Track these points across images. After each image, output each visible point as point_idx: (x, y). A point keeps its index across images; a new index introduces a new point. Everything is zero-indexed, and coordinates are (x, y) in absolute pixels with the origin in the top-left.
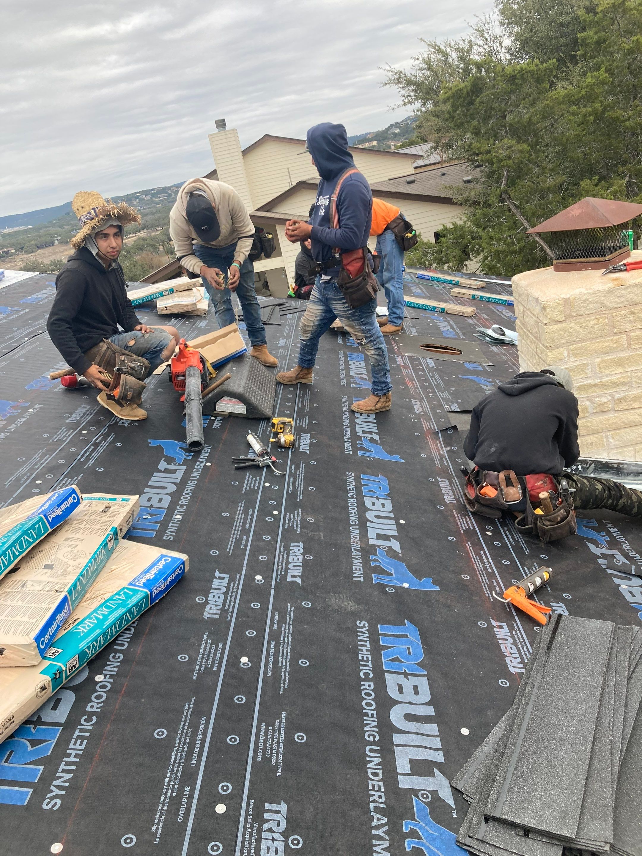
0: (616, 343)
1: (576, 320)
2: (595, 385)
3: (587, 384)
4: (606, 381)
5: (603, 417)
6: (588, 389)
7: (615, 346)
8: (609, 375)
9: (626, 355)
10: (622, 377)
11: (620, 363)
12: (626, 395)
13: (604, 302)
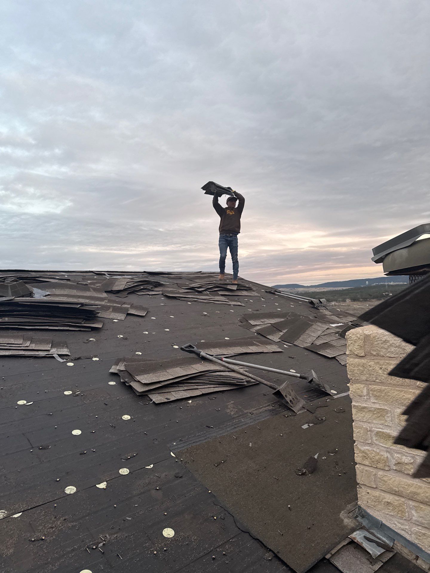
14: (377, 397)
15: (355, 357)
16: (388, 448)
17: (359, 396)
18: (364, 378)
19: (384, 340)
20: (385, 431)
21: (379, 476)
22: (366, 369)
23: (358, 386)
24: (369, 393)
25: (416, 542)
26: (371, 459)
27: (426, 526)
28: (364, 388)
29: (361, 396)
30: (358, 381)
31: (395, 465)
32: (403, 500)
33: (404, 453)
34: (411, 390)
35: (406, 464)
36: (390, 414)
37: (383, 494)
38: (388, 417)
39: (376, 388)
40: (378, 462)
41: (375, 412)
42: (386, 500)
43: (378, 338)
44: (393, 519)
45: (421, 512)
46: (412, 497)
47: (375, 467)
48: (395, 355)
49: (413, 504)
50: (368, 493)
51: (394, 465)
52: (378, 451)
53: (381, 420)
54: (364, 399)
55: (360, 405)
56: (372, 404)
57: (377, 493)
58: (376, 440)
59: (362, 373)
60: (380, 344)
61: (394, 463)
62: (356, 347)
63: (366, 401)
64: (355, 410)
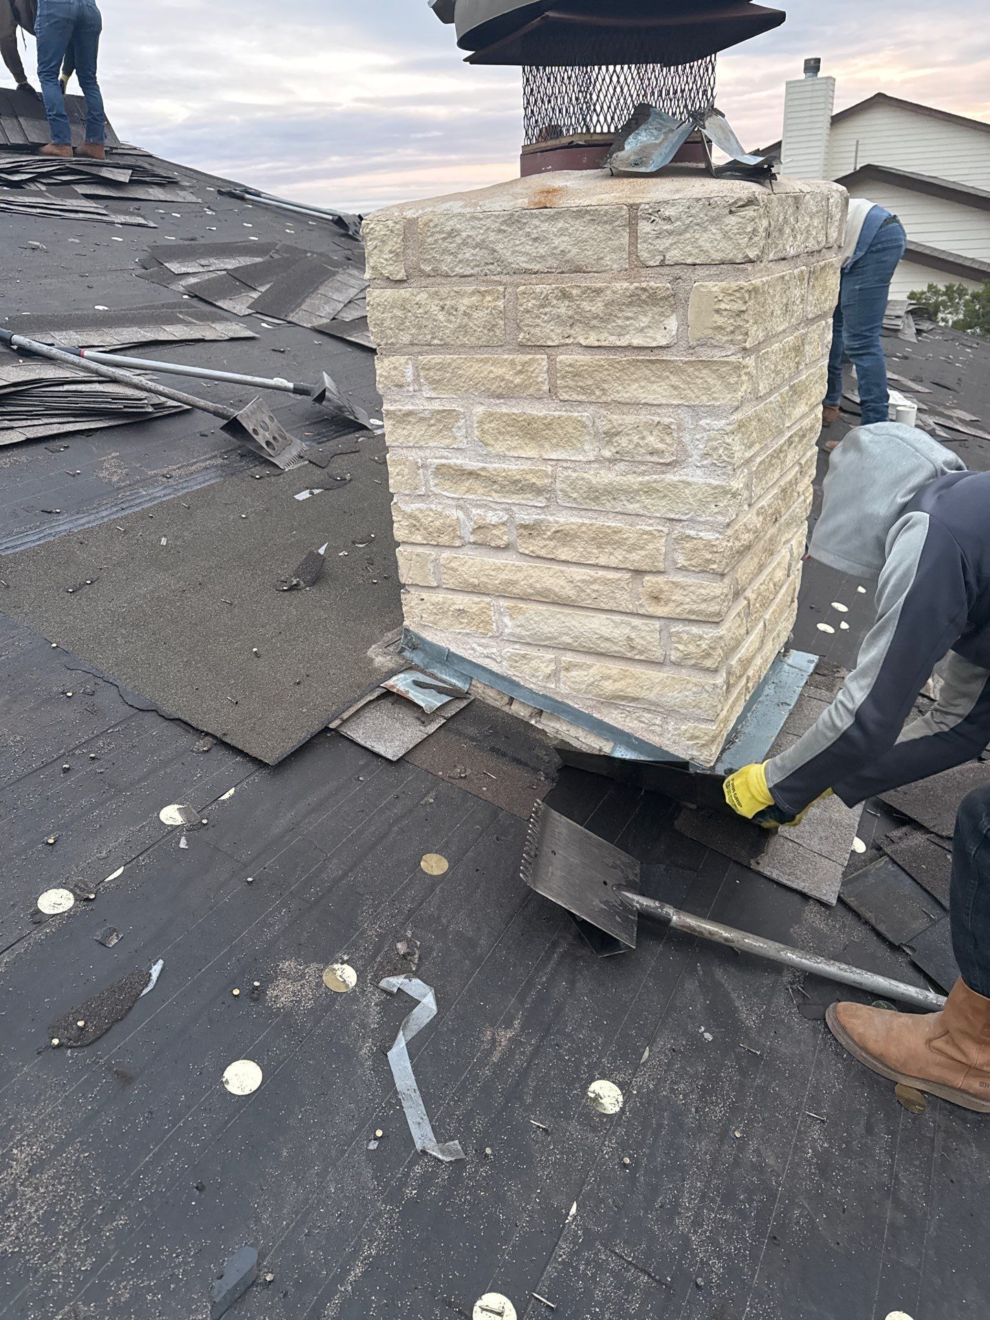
0: (520, 372)
3: (456, 465)
4: (495, 470)
5: (491, 560)
7: (517, 381)
8: (503, 457)
9: (543, 413)
12: (542, 521)
13: (499, 247)
14: (435, 384)
15: (384, 284)
16: (459, 499)
17: (397, 386)
18: (406, 338)
19: (449, 229)
20: (452, 462)
21: (442, 561)
22: (410, 314)
23: (393, 361)
24: (419, 375)
25: (510, 673)
26: (425, 529)
27: (529, 640)
28: (407, 363)
29: (401, 386)
30: (393, 350)
31: (474, 532)
32: (488, 599)
33: (491, 504)
34: (506, 356)
35: (494, 525)
36: (464, 420)
37: (450, 597)
38: (459, 428)
39: (433, 361)
40: (440, 532)
41: (432, 422)
42: (457, 607)
43: (436, 226)
44: (470, 641)
45: (520, 617)
46: (503, 592)
47: (435, 543)
48: (473, 269)
49: (506, 604)
50: (422, 600)
51: (472, 533)
52: (439, 510)
53: (444, 437)
54: (408, 391)
55: (401, 407)
56: (426, 402)
57: (439, 597)
58: (436, 485)
59: (401, 327)
60: (440, 242)
61: (471, 530)
62: (385, 257)
63: (411, 397)
64: (391, 422)
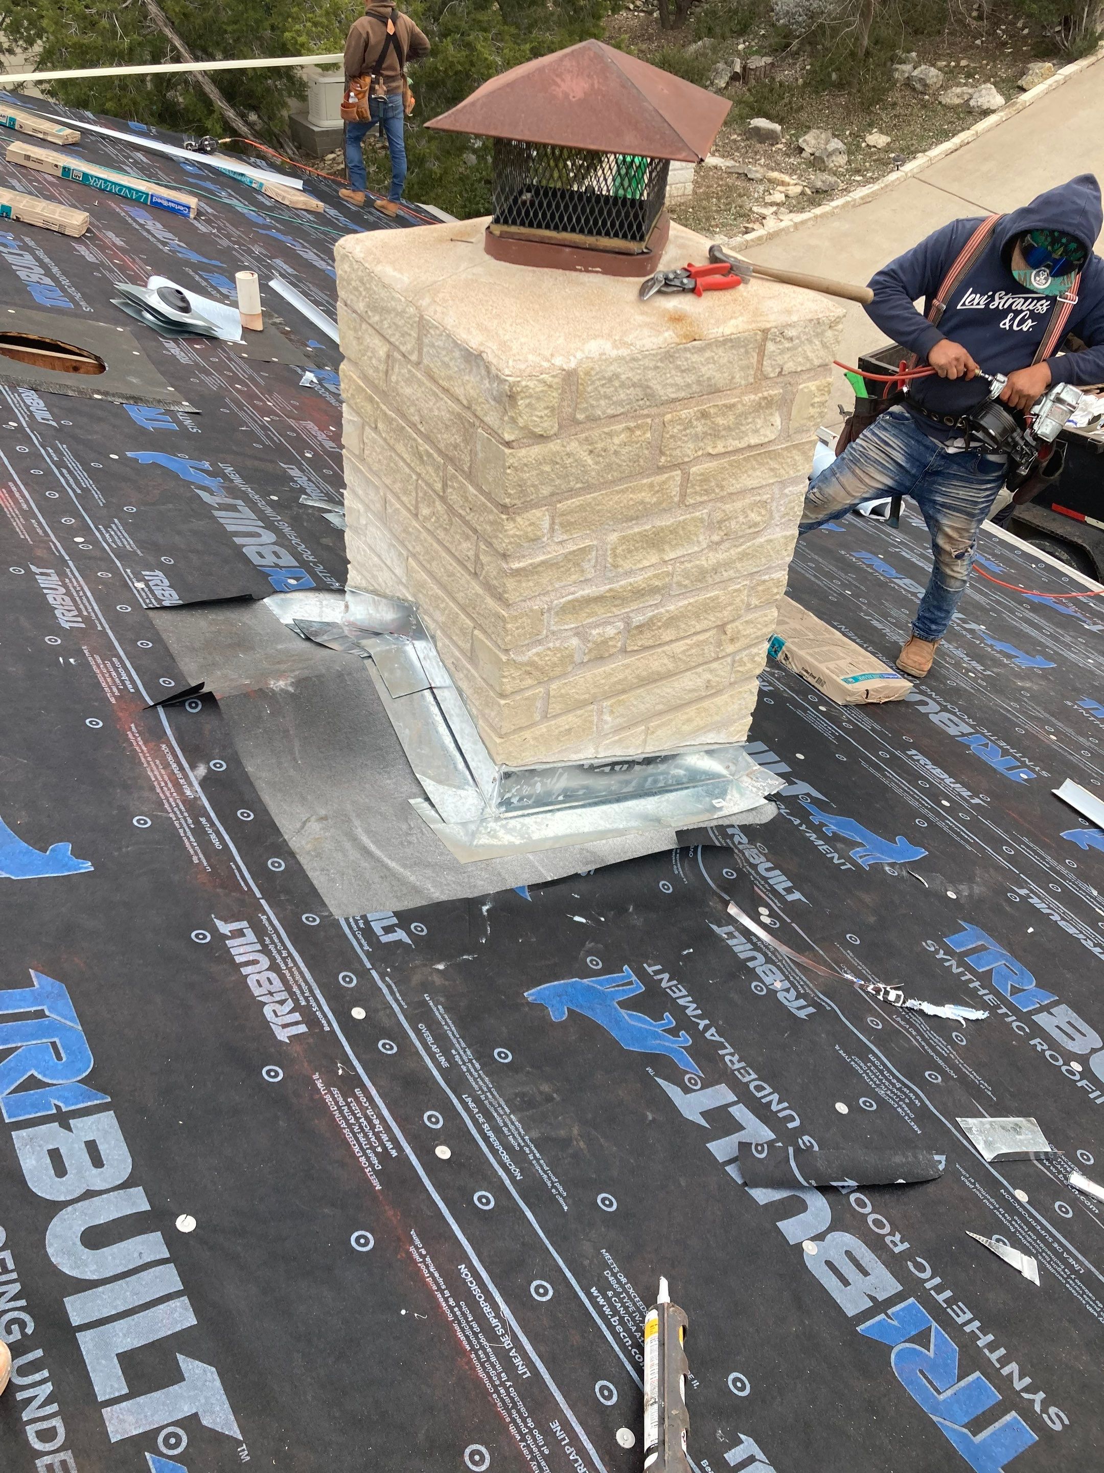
0: (657, 492)
1: (582, 431)
2: (598, 599)
3: (583, 597)
4: (621, 587)
5: (601, 670)
6: (581, 609)
7: (654, 499)
8: (631, 573)
10: (655, 576)
11: (655, 541)
12: (654, 616)
13: (652, 383)
